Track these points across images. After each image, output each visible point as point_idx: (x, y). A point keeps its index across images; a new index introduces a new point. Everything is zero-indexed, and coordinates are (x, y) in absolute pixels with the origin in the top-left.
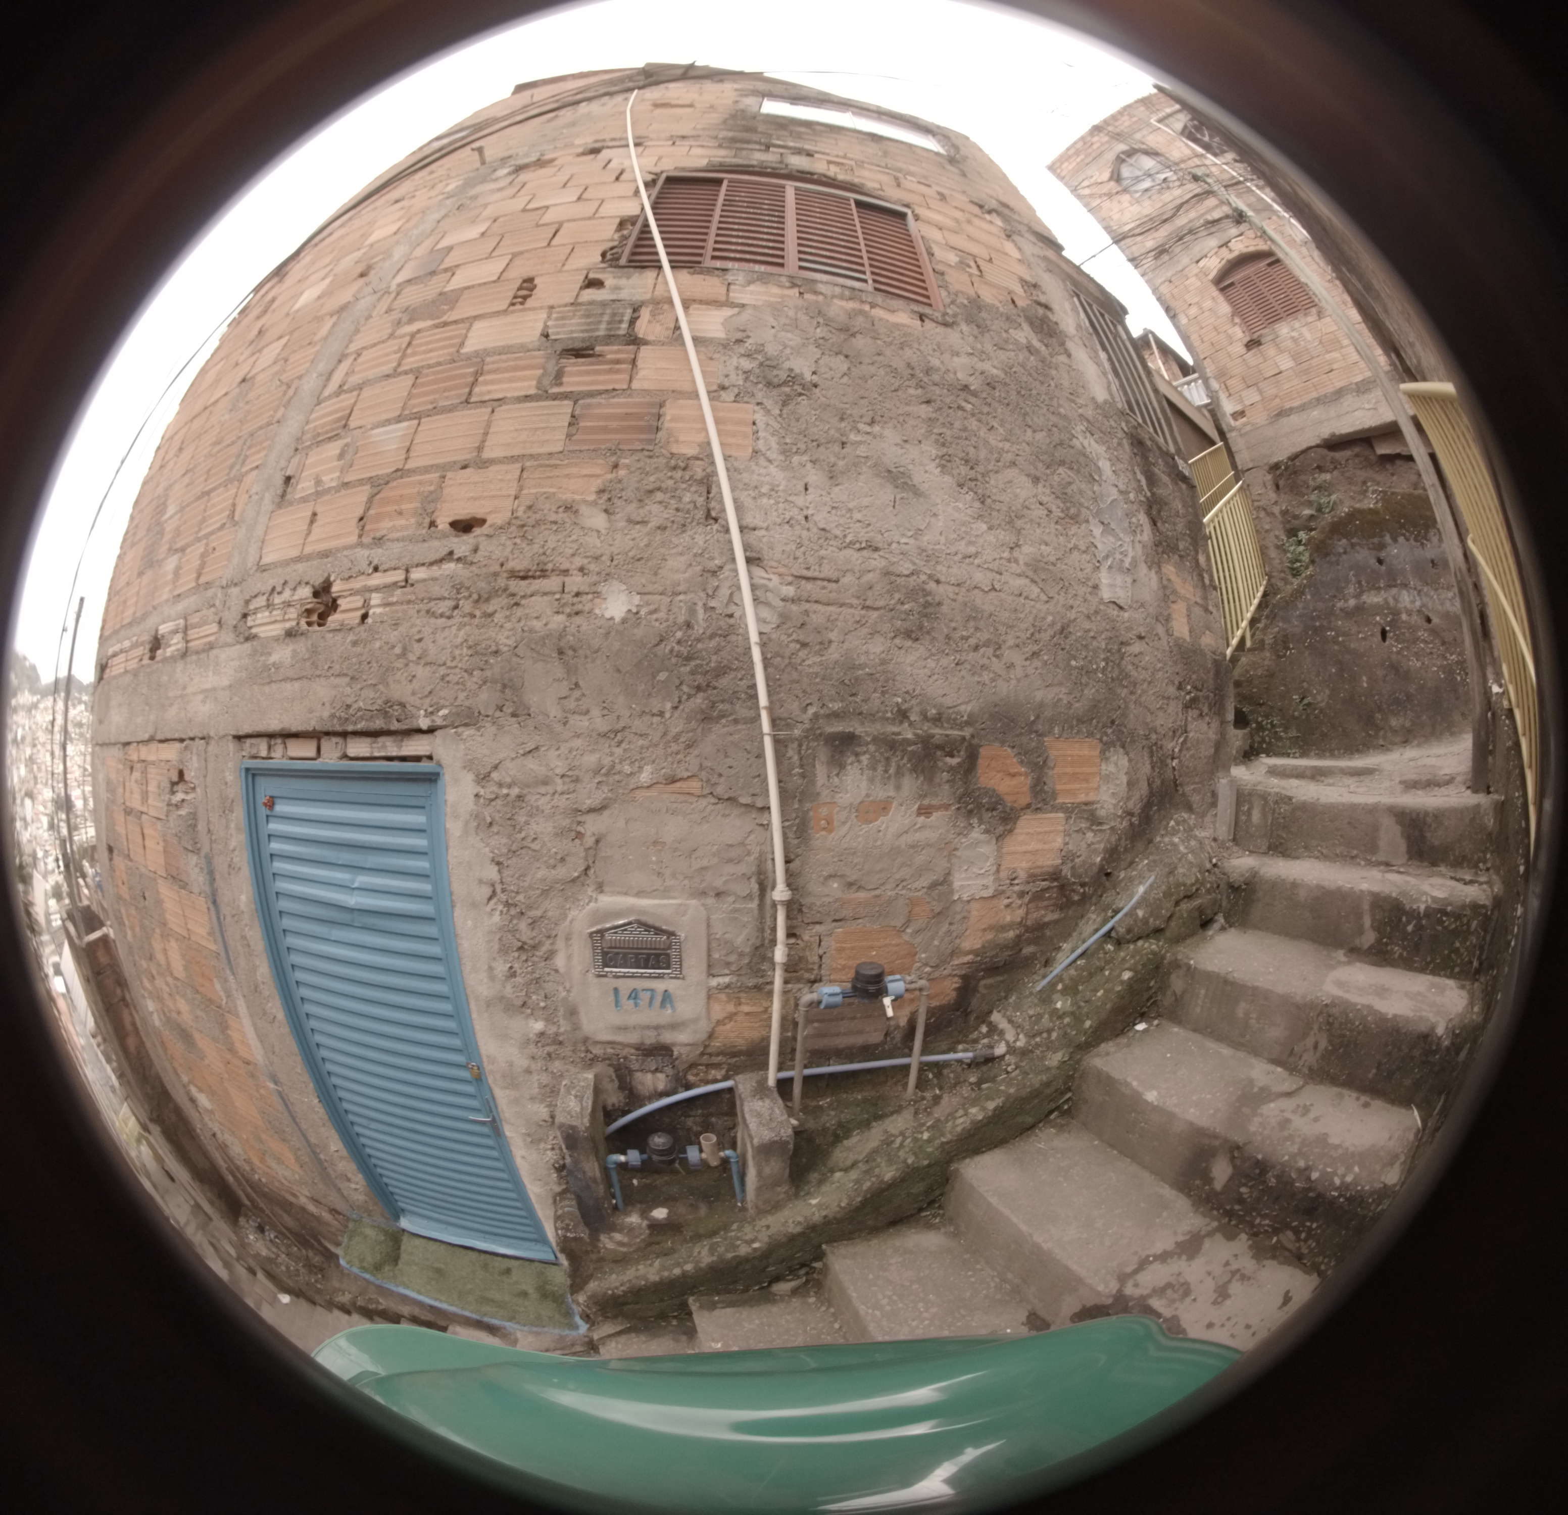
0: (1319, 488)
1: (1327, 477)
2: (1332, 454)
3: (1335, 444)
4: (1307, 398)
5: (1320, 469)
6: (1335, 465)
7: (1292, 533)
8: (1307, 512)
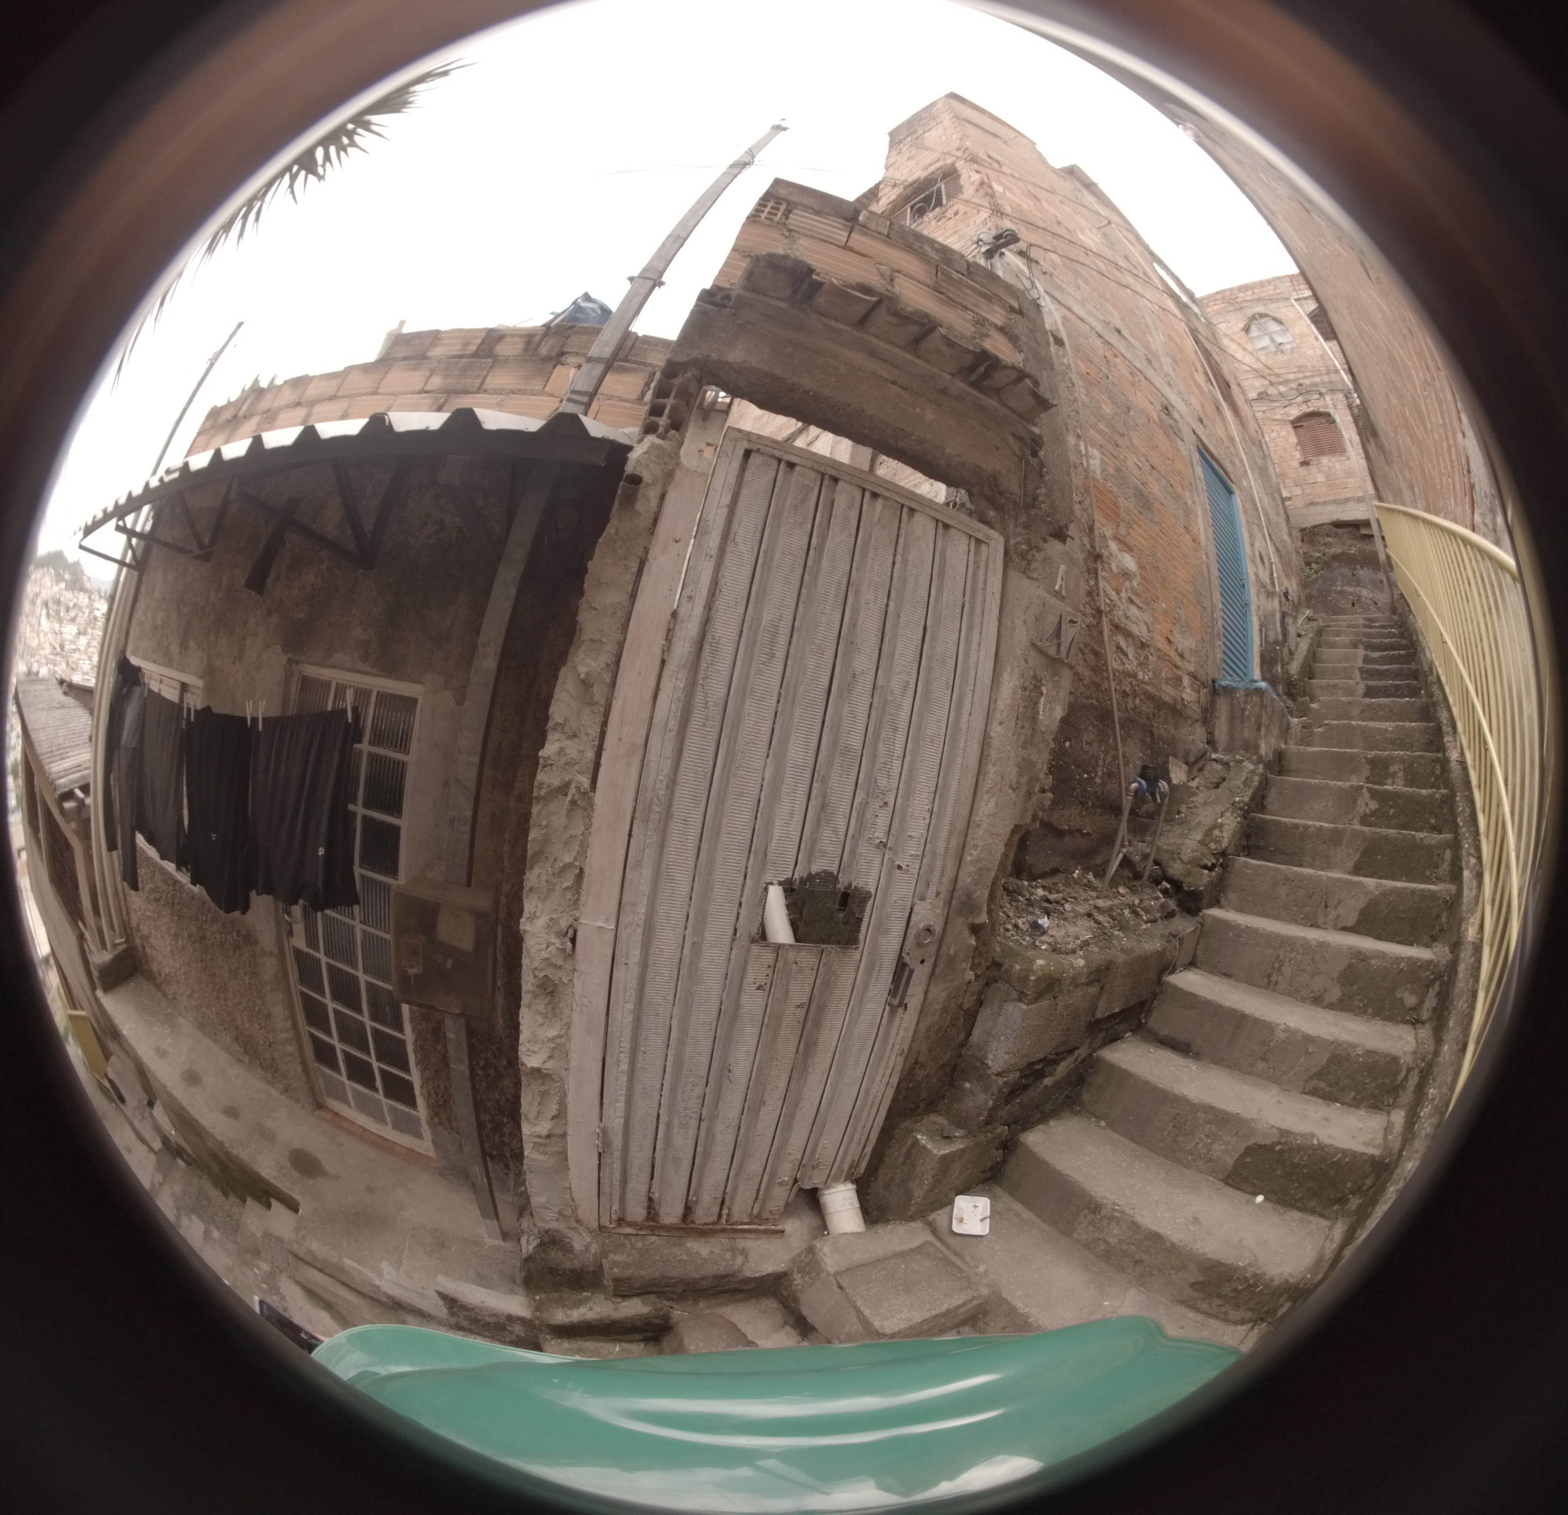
0: (1325, 544)
1: (1331, 540)
2: (1335, 529)
3: (1338, 524)
4: (1328, 499)
5: (1328, 535)
6: (1336, 535)
7: (1308, 564)
8: (1318, 555)
